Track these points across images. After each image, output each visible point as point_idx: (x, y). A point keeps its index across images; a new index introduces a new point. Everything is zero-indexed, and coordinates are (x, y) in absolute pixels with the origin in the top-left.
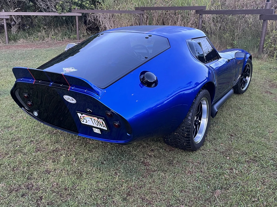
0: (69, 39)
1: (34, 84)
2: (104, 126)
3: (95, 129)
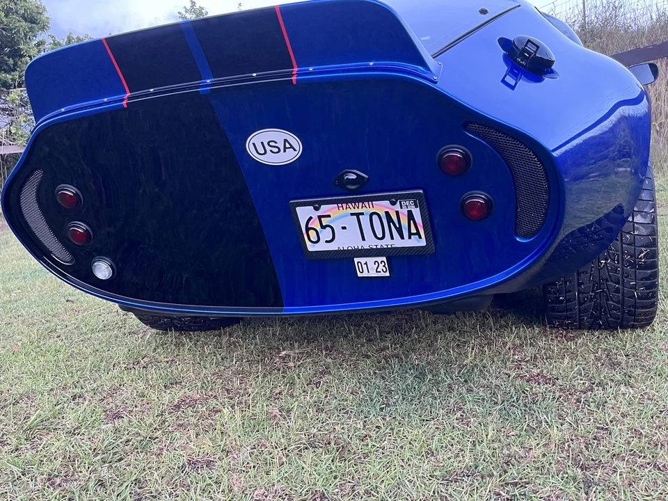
1: (126, 106)
2: (413, 230)
3: (366, 263)
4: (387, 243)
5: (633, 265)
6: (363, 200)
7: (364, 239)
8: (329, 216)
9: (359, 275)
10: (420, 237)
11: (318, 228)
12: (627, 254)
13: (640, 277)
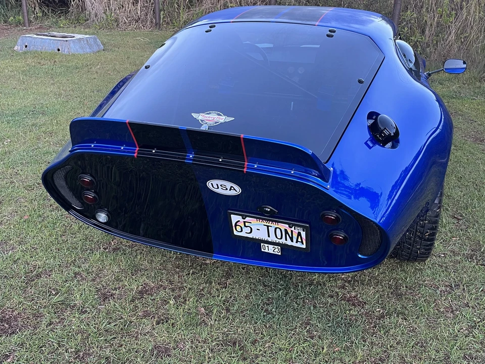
0: (5, 24)
1: (136, 157)
2: (300, 240)
3: (268, 246)
4: (283, 241)
5: (420, 238)
6: (272, 221)
7: (269, 236)
8: (251, 223)
9: (262, 250)
10: (303, 244)
11: (243, 226)
12: (419, 232)
13: (424, 244)
